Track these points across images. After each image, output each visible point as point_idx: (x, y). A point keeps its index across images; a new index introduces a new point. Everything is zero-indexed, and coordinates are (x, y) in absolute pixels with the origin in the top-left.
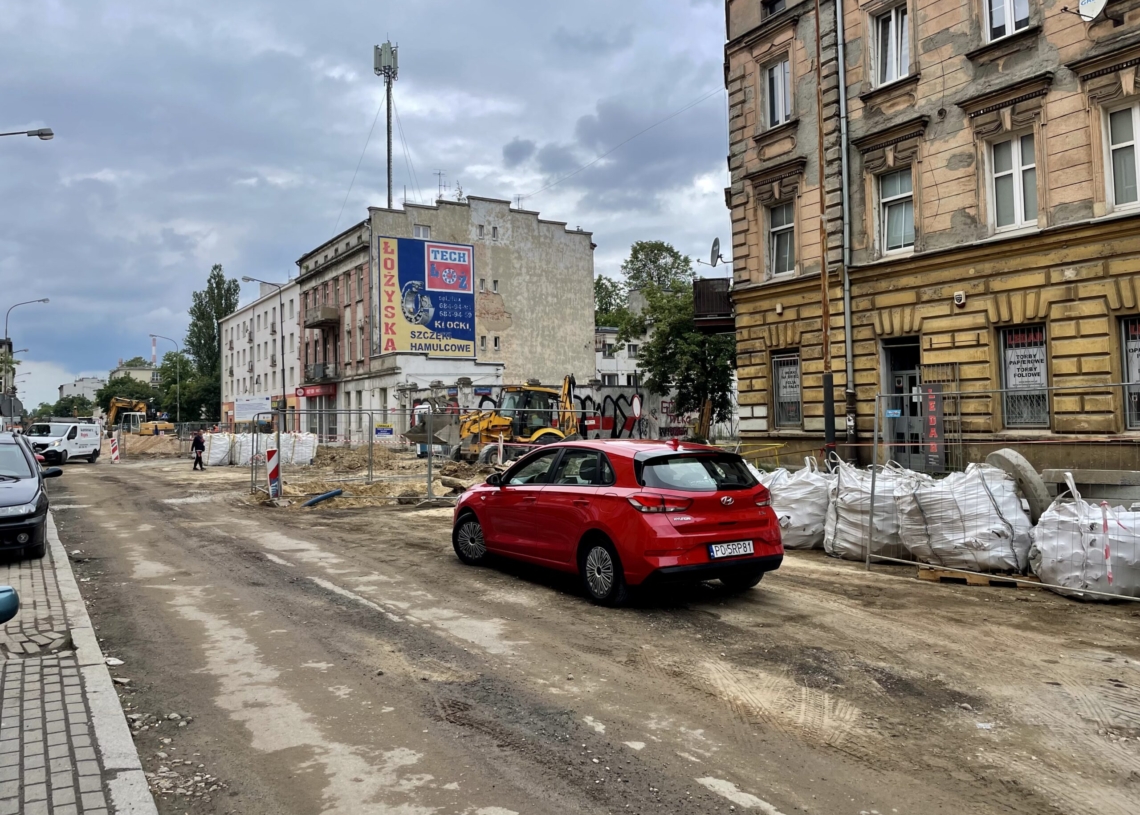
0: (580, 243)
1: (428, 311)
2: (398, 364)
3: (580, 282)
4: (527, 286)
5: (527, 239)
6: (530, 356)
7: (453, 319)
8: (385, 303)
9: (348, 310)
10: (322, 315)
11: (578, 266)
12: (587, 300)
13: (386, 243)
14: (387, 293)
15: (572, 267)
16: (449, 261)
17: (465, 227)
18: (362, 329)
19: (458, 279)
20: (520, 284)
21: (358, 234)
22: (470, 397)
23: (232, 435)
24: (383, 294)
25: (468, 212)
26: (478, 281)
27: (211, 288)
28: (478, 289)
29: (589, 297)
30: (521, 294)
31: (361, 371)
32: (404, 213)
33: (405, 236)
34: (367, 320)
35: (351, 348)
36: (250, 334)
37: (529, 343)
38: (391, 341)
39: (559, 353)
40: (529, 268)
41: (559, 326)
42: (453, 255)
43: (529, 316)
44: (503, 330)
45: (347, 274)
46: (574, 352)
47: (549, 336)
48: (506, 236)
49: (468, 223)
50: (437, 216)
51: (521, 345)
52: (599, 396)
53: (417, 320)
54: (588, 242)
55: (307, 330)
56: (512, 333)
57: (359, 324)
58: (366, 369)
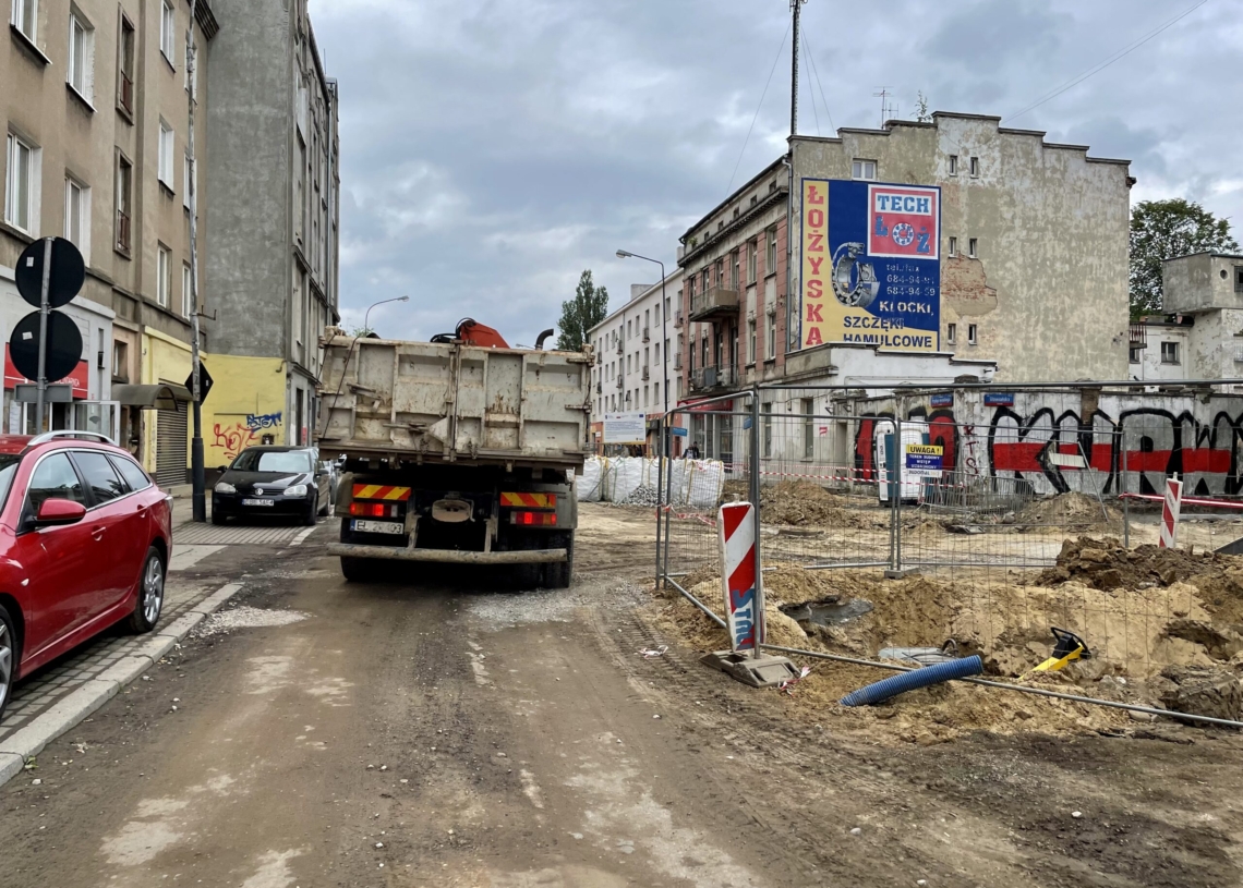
0: (1110, 177)
1: (869, 286)
2: (834, 362)
3: (1107, 238)
4: (1023, 246)
5: (1025, 174)
6: (1024, 354)
7: (906, 299)
8: (808, 275)
9: (752, 292)
10: (716, 302)
11: (1105, 213)
12: (1118, 268)
13: (812, 188)
14: (812, 260)
15: (1095, 215)
16: (903, 212)
17: (928, 159)
18: (773, 316)
19: (916, 237)
20: (1011, 244)
21: (771, 180)
22: (977, 408)
23: (604, 459)
24: (807, 264)
25: (934, 136)
26: (946, 241)
27: (580, 298)
28: (946, 252)
29: (1123, 262)
30: (1013, 259)
31: (770, 375)
32: (839, 142)
33: (840, 177)
34: (781, 300)
35: (755, 344)
36: (620, 343)
37: (1023, 335)
38: (815, 331)
39: (1070, 350)
40: (1025, 220)
41: (1073, 309)
42: (910, 204)
43: (1023, 292)
44: (983, 314)
45: (753, 242)
46: (1094, 348)
47: (1056, 323)
48: (992, 171)
49: (934, 154)
50: (887, 145)
51: (1010, 337)
52: (1207, 413)
53: (853, 301)
54: (1123, 177)
55: (693, 324)
56: (996, 319)
57: (768, 309)
58: (779, 371)
